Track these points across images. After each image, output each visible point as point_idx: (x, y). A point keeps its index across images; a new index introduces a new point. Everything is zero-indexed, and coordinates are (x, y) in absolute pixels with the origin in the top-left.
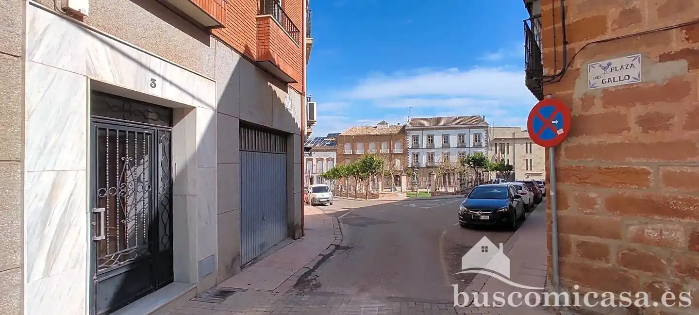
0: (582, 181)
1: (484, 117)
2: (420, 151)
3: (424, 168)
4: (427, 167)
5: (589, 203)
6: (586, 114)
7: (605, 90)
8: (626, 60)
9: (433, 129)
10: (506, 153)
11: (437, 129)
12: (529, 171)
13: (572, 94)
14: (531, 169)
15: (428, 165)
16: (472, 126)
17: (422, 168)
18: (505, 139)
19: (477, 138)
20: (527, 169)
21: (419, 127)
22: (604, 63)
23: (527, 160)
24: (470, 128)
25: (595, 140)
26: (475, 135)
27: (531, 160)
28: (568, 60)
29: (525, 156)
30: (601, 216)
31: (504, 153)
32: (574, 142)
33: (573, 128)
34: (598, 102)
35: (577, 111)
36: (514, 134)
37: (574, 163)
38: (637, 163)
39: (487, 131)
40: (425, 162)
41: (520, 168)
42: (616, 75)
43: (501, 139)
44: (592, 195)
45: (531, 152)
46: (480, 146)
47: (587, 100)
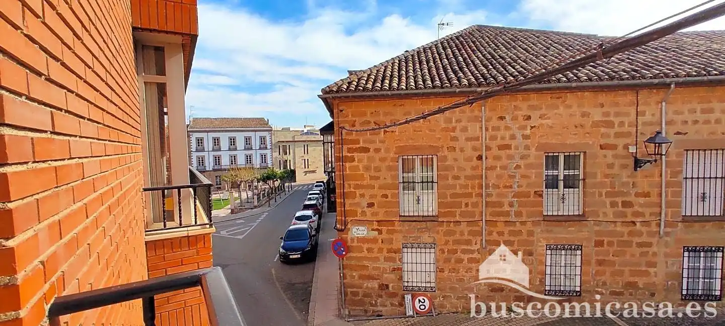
0: (351, 270)
1: (268, 120)
2: (205, 154)
3: (211, 171)
4: (214, 170)
5: (353, 277)
6: (352, 245)
7: (358, 237)
8: (363, 228)
9: (219, 131)
10: (288, 153)
11: (223, 131)
12: (306, 170)
13: (347, 237)
14: (308, 167)
15: (216, 168)
16: (257, 129)
17: (208, 171)
18: (287, 142)
19: (263, 140)
20: (305, 167)
21: (204, 129)
22: (357, 228)
23: (305, 160)
24: (255, 131)
25: (355, 255)
26: (261, 138)
27: (308, 160)
28: (346, 224)
29: (303, 156)
30: (357, 281)
31: (286, 154)
32: (349, 255)
33: (348, 249)
34: (355, 241)
35: (349, 244)
36: (294, 137)
37: (348, 262)
38: (366, 263)
39: (271, 134)
40: (212, 164)
41: (300, 167)
42: (361, 232)
43: (283, 142)
44: (354, 274)
45: (308, 153)
46: (266, 148)
47: (352, 240)
